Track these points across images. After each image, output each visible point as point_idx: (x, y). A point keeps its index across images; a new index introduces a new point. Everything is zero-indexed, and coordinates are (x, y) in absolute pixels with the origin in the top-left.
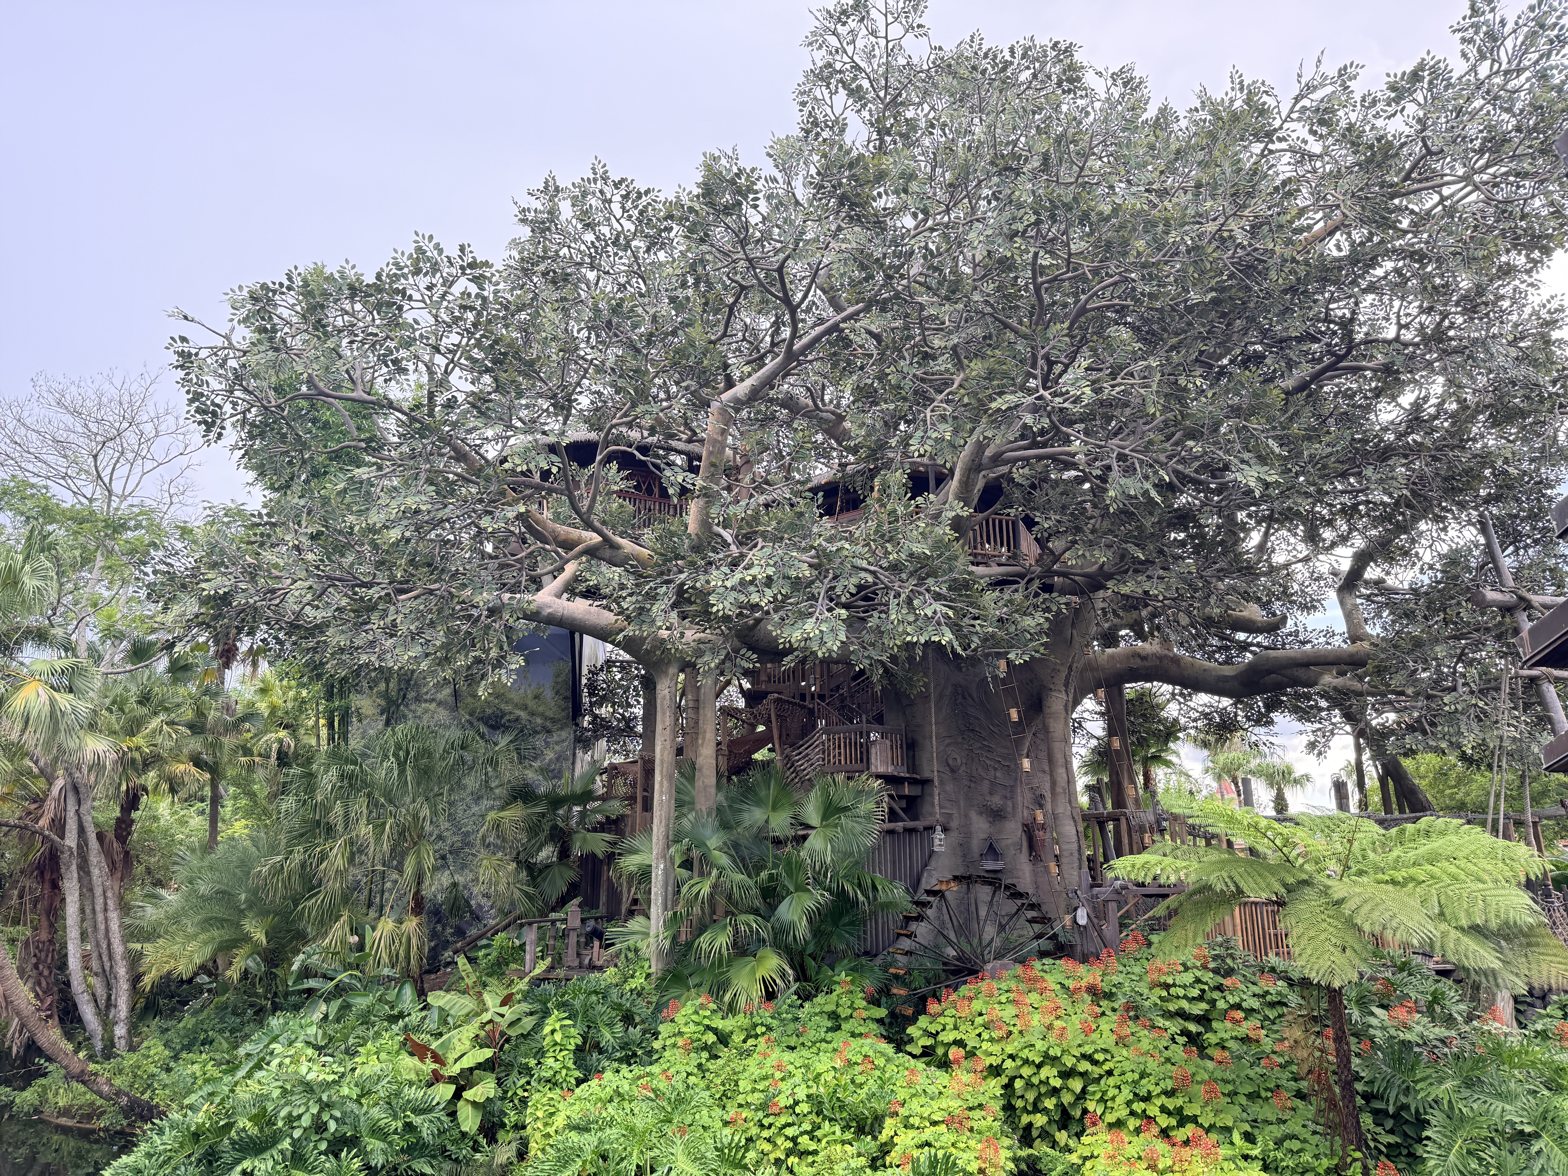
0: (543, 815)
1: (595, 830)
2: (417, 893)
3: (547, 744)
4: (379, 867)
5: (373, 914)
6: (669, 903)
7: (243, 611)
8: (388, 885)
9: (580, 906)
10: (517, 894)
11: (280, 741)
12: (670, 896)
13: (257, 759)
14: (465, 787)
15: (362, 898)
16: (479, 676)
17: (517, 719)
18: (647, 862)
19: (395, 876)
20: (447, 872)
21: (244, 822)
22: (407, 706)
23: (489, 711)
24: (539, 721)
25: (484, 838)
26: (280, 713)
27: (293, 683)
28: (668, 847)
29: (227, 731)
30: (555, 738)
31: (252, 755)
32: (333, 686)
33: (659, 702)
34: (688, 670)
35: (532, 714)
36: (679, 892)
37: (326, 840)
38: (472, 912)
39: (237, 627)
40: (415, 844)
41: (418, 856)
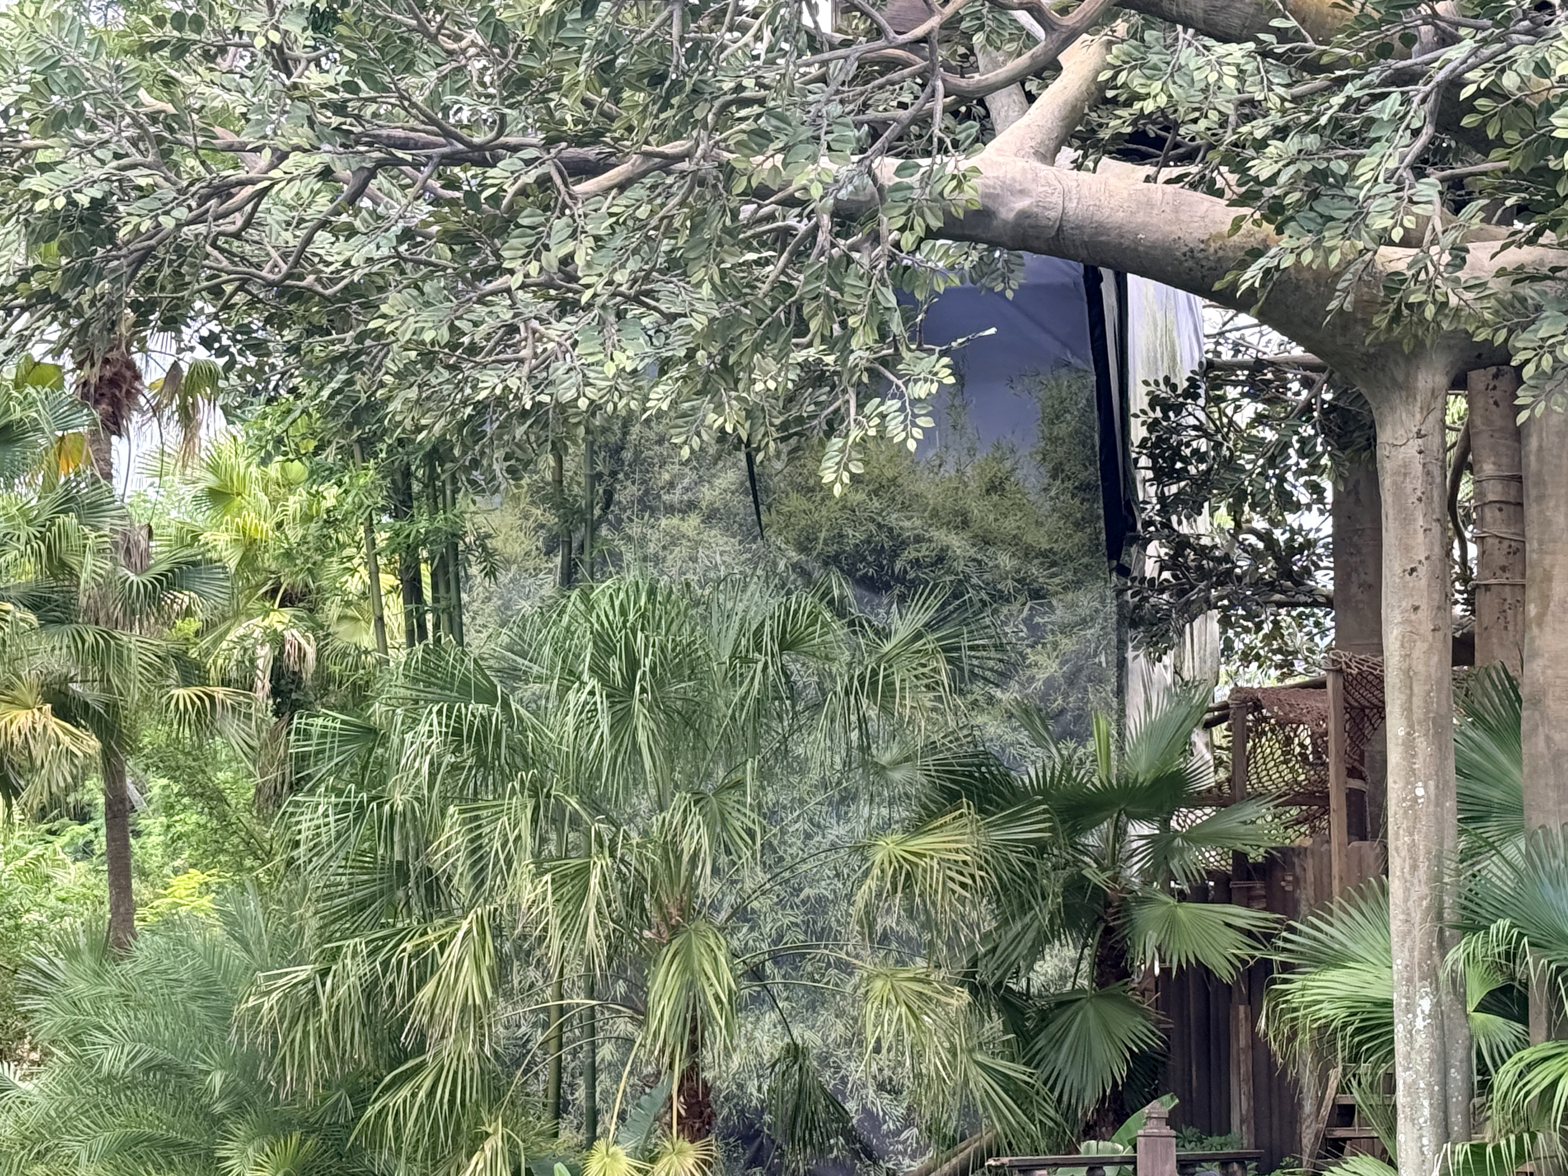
0: (1041, 848)
1: (1201, 895)
2: (691, 1073)
3: (1037, 634)
4: (580, 1000)
5: (569, 1135)
6: (1457, 1120)
7: (148, 254)
8: (606, 1052)
9: (1171, 1121)
10: (980, 1081)
11: (277, 640)
12: (1457, 1098)
13: (220, 693)
14: (802, 767)
15: (537, 1087)
16: (819, 424)
17: (941, 558)
18: (1378, 992)
19: (623, 1026)
20: (771, 1017)
21: (196, 877)
22: (617, 526)
23: (854, 536)
24: (1006, 561)
25: (868, 920)
26: (268, 561)
27: (297, 469)
28: (1443, 947)
29: (130, 612)
30: (1060, 614)
31: (204, 681)
32: (407, 474)
33: (1387, 483)
34: (1478, 378)
35: (985, 541)
36: (1486, 1086)
37: (426, 918)
38: (850, 1135)
39: (135, 305)
40: (675, 930)
41: (687, 967)
